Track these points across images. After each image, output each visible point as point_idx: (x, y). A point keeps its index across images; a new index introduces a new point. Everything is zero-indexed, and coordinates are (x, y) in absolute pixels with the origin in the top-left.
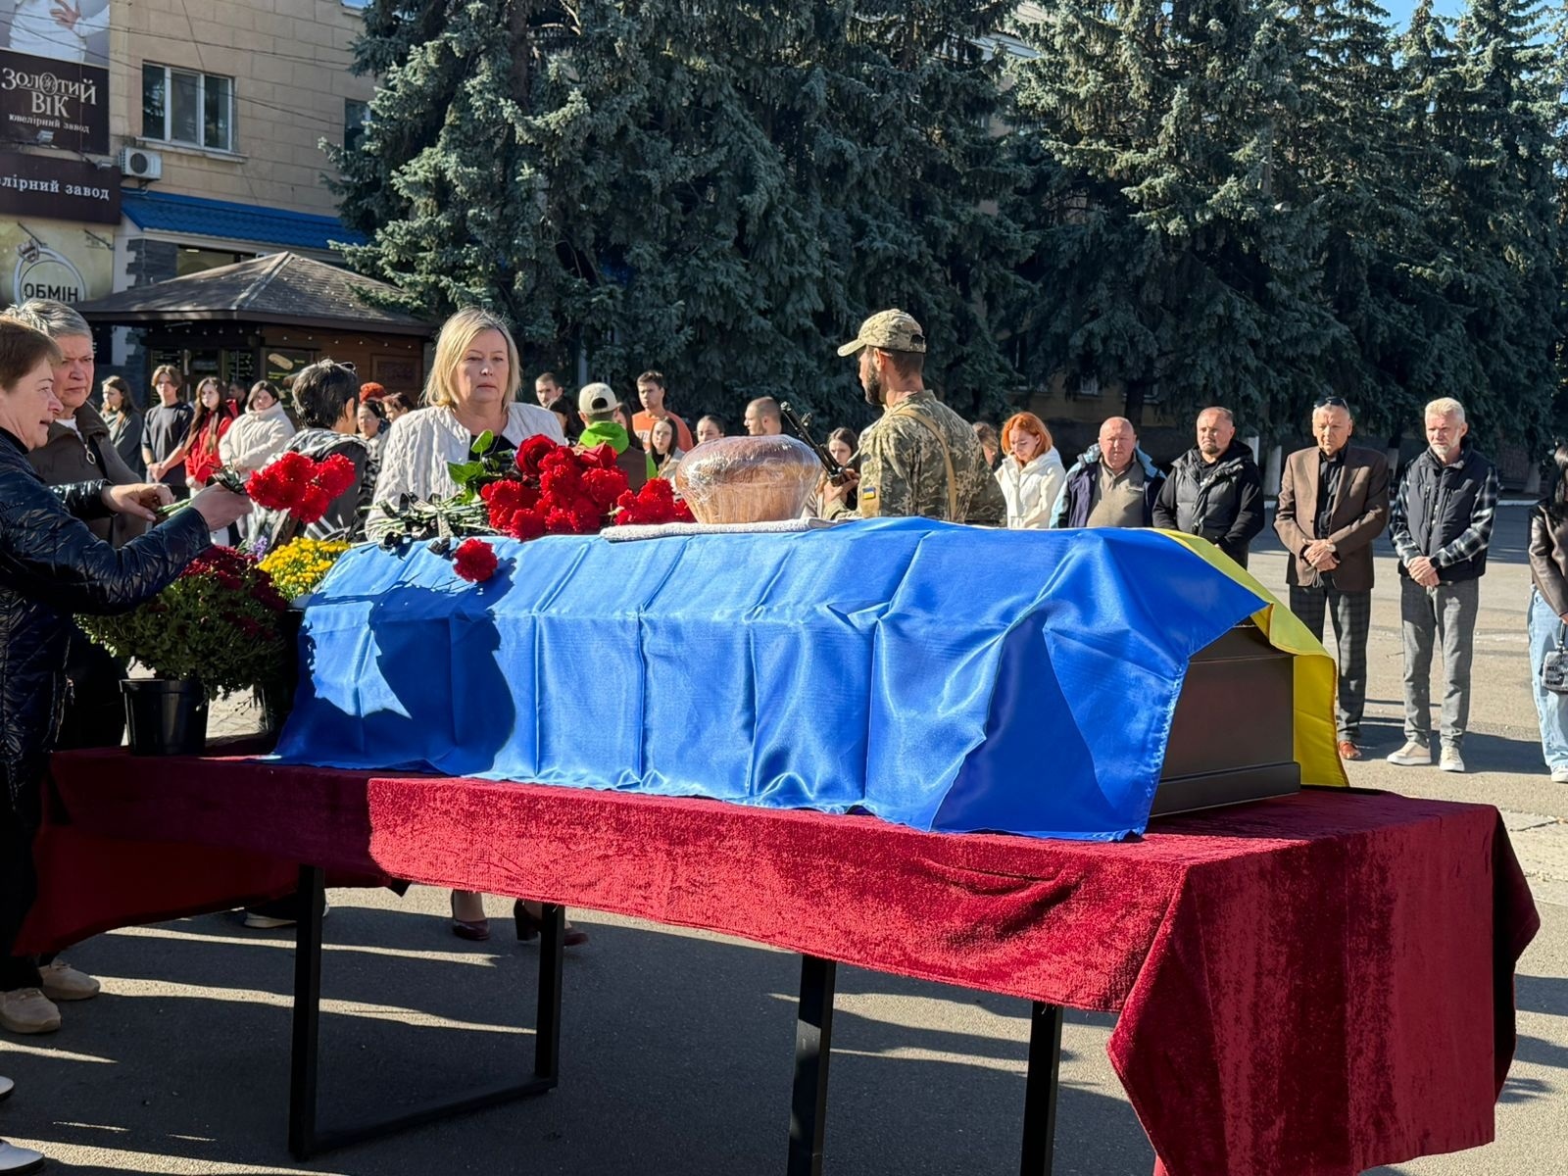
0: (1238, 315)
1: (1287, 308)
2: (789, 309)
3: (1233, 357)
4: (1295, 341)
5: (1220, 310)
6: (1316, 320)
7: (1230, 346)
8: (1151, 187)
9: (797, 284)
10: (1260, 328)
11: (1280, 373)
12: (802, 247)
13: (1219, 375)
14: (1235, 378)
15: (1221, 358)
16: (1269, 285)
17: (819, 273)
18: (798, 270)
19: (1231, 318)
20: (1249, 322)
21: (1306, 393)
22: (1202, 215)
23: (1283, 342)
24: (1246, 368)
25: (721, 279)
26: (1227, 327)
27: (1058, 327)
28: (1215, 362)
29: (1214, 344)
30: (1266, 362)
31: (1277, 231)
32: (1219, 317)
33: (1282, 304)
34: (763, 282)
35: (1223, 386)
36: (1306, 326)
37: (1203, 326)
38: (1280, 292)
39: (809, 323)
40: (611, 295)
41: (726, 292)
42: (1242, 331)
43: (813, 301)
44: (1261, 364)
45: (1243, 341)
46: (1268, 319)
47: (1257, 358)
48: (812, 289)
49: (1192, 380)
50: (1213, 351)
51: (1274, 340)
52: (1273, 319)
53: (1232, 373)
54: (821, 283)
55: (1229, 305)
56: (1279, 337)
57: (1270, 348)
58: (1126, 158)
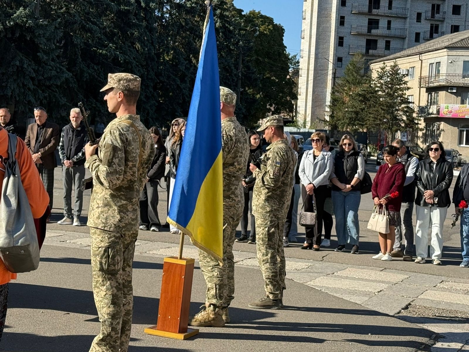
0: (25, 66)
1: (46, 64)
3: (23, 84)
4: (50, 79)
5: (18, 63)
6: (58, 70)
7: (22, 79)
10: (35, 72)
11: (43, 91)
13: (17, 91)
14: (24, 92)
15: (18, 84)
16: (38, 54)
19: (22, 67)
20: (30, 69)
21: (54, 100)
22: (9, 22)
23: (45, 78)
24: (29, 89)
26: (20, 71)
28: (16, 86)
29: (15, 77)
30: (37, 86)
31: (41, 32)
32: (17, 66)
33: (44, 62)
35: (19, 96)
36: (54, 73)
37: (10, 69)
38: (43, 58)
42: (27, 73)
44: (35, 87)
45: (28, 77)
46: (38, 69)
47: (34, 85)
49: (5, 93)
50: (15, 80)
51: (41, 78)
52: (40, 68)
53: (23, 91)
55: (21, 61)
56: (43, 76)
57: (39, 81)
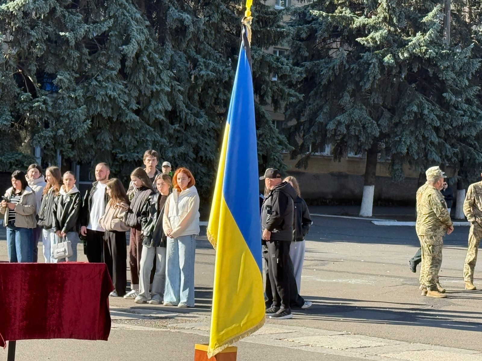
0: (426, 112)
1: (457, 108)
2: (150, 109)
3: (423, 136)
4: (461, 128)
5: (415, 109)
6: (474, 115)
7: (423, 131)
8: (373, 39)
9: (155, 95)
10: (440, 120)
11: (453, 146)
12: (159, 74)
13: (415, 147)
14: (425, 149)
15: (416, 137)
16: (444, 95)
17: (168, 89)
18: (155, 87)
19: (422, 114)
20: (432, 116)
21: (468, 158)
22: (403, 54)
23: (454, 128)
24: (432, 143)
25: (110, 92)
26: (419, 118)
27: (321, 118)
28: (413, 139)
29: (412, 128)
30: (446, 140)
31: (447, 64)
32: (415, 113)
33: (454, 106)
34: (136, 94)
35: (418, 154)
36: (466, 119)
37: (405, 118)
38: (451, 99)
39: (162, 117)
40: (45, 102)
41: (113, 100)
42: (429, 121)
43: (165, 105)
44: (442, 140)
45: (430, 127)
46: (445, 115)
47: (439, 137)
48: (164, 98)
49: (399, 150)
50: (412, 133)
51: (448, 127)
52: (447, 114)
53: (423, 146)
54: (170, 95)
55: (420, 106)
56: (451, 125)
57: (446, 131)
58: (359, 21)
